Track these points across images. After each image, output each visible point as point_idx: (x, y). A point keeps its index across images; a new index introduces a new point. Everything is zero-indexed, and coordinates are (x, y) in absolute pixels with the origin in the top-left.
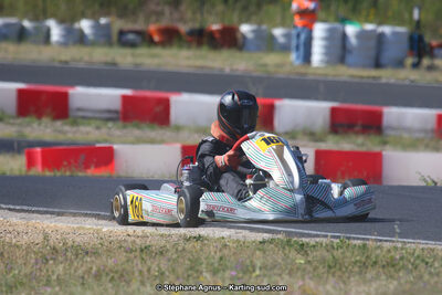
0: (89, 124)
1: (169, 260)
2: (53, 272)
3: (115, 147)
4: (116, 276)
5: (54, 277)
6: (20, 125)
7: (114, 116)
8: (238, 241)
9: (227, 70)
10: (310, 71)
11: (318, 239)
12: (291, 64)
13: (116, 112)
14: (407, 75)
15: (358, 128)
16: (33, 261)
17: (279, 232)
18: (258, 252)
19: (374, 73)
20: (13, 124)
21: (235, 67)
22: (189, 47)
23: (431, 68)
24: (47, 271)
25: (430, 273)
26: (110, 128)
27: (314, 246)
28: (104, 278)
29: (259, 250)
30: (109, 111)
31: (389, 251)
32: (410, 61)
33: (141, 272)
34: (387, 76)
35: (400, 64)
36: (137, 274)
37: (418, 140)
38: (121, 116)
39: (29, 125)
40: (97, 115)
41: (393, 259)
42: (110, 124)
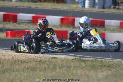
0: (23, 24)
1: (47, 64)
2: (15, 68)
3: (31, 31)
4: (33, 69)
5: (15, 69)
6: (4, 24)
7: (30, 22)
8: (66, 59)
9: (62, 9)
10: (85, 9)
11: (88, 59)
12: (79, 7)
13: (31, 21)
14: (112, 11)
15: (98, 26)
16: (9, 64)
17: (77, 56)
18: (72, 63)
19: (103, 10)
20: (2, 24)
21: (64, 8)
22: (51, 3)
23: (118, 9)
24: (14, 67)
25: (120, 69)
26: (29, 25)
27: (87, 61)
28: (29, 69)
29: (72, 61)
30: (29, 20)
31: (108, 62)
32: (112, 7)
33: (40, 68)
34: (106, 11)
35: (110, 8)
36: (38, 68)
37: (115, 29)
38: (32, 22)
39: (6, 24)
40: (25, 22)
41: (110, 65)
42: (29, 24)
